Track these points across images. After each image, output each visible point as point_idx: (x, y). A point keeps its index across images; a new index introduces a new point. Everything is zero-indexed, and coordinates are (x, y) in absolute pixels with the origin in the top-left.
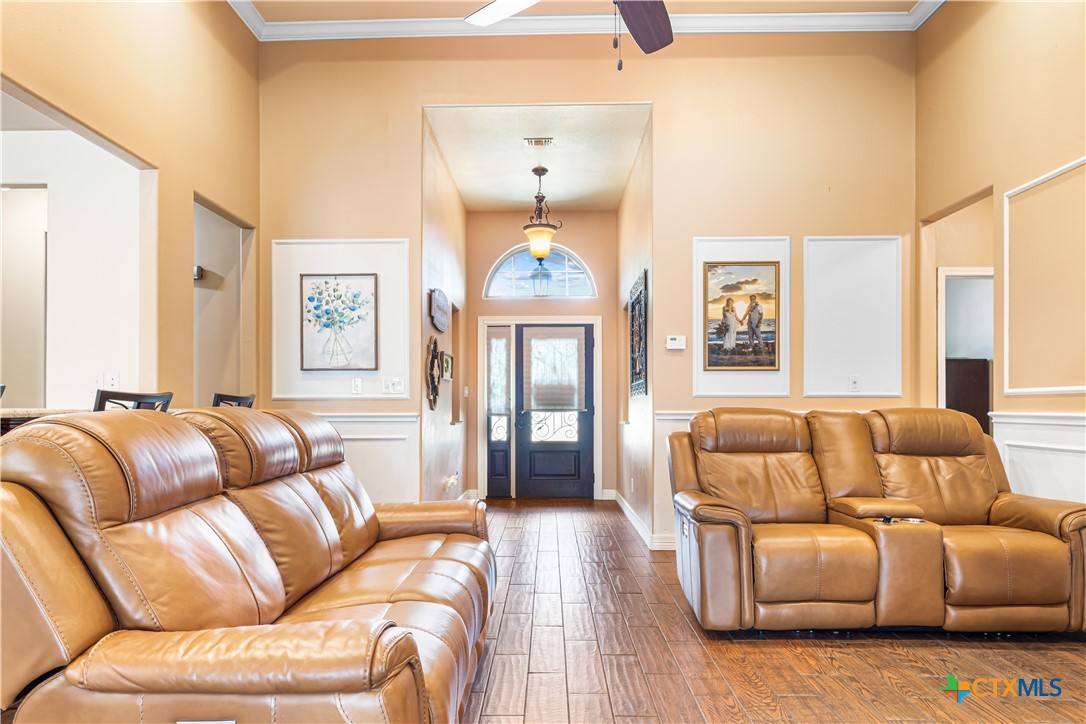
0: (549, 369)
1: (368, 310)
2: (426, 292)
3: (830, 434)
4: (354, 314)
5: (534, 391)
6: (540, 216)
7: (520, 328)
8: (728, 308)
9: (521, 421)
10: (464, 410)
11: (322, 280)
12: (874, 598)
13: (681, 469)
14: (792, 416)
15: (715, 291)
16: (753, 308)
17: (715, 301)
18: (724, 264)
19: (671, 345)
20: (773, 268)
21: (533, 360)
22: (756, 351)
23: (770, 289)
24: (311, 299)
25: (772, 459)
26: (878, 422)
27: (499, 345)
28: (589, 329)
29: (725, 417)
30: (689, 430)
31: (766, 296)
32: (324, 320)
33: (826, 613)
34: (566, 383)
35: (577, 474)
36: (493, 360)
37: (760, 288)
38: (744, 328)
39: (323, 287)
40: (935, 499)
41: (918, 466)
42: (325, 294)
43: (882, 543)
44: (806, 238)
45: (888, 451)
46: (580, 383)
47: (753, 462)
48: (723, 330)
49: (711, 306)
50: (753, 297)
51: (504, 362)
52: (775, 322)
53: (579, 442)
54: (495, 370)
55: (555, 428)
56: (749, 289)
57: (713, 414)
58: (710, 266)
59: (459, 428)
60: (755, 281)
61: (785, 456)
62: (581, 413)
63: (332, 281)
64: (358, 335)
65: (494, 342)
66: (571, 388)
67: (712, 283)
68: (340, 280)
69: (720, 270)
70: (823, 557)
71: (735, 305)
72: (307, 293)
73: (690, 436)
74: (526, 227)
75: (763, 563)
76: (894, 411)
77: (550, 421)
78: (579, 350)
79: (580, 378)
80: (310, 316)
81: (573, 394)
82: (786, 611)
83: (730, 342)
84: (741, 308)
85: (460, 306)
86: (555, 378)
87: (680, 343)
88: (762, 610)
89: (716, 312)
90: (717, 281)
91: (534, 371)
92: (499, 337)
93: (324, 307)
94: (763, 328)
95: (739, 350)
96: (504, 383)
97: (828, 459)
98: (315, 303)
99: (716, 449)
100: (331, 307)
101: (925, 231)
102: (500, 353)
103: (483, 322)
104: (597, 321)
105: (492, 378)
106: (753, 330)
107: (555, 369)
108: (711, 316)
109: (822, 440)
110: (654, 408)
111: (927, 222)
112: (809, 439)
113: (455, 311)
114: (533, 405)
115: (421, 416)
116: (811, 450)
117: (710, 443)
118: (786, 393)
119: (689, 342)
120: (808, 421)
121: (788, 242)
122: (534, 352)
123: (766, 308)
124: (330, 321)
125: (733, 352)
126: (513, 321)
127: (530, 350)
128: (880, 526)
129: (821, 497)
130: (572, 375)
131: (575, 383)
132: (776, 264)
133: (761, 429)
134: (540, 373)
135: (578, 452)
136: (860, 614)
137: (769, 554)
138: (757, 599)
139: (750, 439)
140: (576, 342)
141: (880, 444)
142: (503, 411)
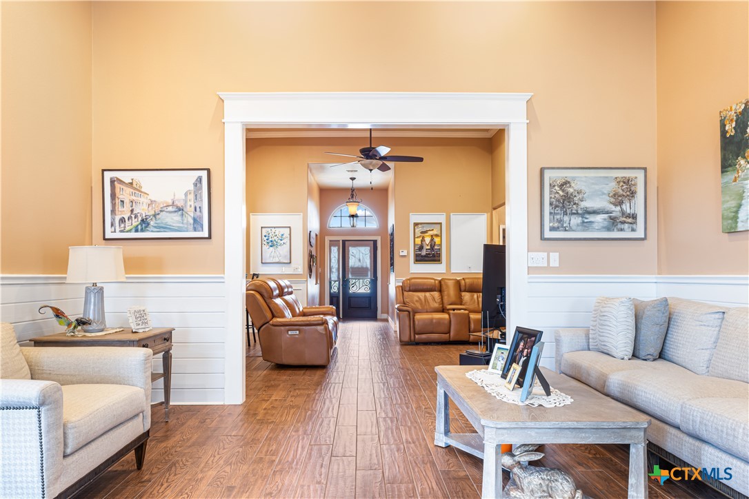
0: (357, 261)
1: (287, 241)
2: (309, 232)
3: (447, 286)
4: (282, 242)
5: (350, 270)
6: (352, 197)
7: (344, 242)
8: (423, 240)
9: (345, 283)
10: (321, 279)
11: (270, 229)
12: (449, 332)
13: (398, 297)
14: (435, 280)
15: (418, 234)
16: (432, 240)
17: (418, 237)
18: (421, 224)
19: (401, 254)
20: (439, 225)
21: (350, 256)
22: (434, 255)
23: (438, 233)
24: (265, 236)
25: (428, 294)
26: (463, 282)
27: (334, 249)
28: (375, 242)
29: (413, 280)
30: (401, 284)
31: (437, 235)
32: (270, 244)
33: (435, 336)
34: (365, 266)
35: (369, 307)
36: (332, 256)
37: (435, 232)
38: (429, 247)
39: (270, 232)
40: (477, 306)
41: (473, 296)
42: (271, 234)
43: (451, 317)
44: (451, 214)
45: (465, 291)
46: (371, 266)
47: (421, 295)
48: (421, 248)
49: (416, 239)
50: (432, 236)
51: (337, 257)
52: (440, 245)
53: (371, 293)
54: (333, 260)
55: (360, 287)
56: (431, 233)
57: (409, 279)
58: (416, 224)
59: (318, 286)
60: (432, 230)
61: (432, 293)
62: (371, 280)
63: (273, 230)
64: (283, 251)
65: (332, 248)
66: (367, 268)
67: (417, 230)
68: (277, 230)
69: (420, 226)
70: (434, 321)
71: (425, 239)
72: (264, 234)
73: (402, 287)
74: (347, 202)
75: (416, 322)
76: (468, 278)
77: (357, 284)
78: (370, 252)
79: (371, 264)
80: (265, 243)
81: (367, 272)
82: (424, 336)
83: (424, 253)
84: (428, 240)
85: (318, 234)
86: (360, 264)
87: (405, 253)
88: (417, 336)
89: (418, 241)
90: (418, 230)
91: (350, 261)
92: (335, 246)
93: (270, 239)
94: (436, 247)
95: (427, 255)
96: (337, 266)
97: (445, 293)
98: (267, 238)
99: (410, 291)
100: (273, 239)
101: (494, 212)
102: (335, 253)
103: (327, 239)
104: (379, 239)
105: (332, 264)
106: (432, 247)
107: (360, 260)
108: (416, 243)
109: (444, 287)
110: (396, 277)
111: (495, 209)
112: (439, 287)
113: (316, 235)
114: (350, 276)
115: (307, 281)
116: (440, 291)
117: (408, 289)
118: (444, 272)
119: (408, 253)
120: (440, 282)
121: (445, 216)
122: (351, 253)
123: (437, 240)
124: (272, 244)
125: (425, 256)
126: (341, 238)
127: (349, 252)
128: (452, 312)
129: (441, 306)
130: (367, 262)
131: (369, 266)
132: (441, 223)
133: (424, 284)
134: (352, 262)
135: (370, 297)
136: (445, 337)
137: (419, 320)
138: (415, 333)
139: (420, 287)
140: (369, 248)
141: (463, 288)
142: (336, 279)
